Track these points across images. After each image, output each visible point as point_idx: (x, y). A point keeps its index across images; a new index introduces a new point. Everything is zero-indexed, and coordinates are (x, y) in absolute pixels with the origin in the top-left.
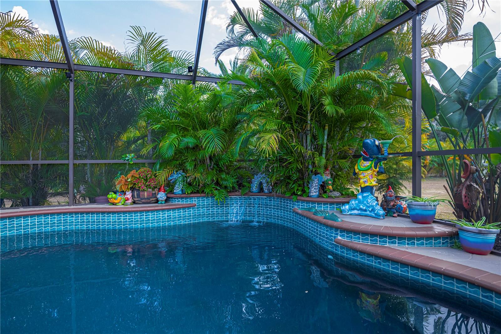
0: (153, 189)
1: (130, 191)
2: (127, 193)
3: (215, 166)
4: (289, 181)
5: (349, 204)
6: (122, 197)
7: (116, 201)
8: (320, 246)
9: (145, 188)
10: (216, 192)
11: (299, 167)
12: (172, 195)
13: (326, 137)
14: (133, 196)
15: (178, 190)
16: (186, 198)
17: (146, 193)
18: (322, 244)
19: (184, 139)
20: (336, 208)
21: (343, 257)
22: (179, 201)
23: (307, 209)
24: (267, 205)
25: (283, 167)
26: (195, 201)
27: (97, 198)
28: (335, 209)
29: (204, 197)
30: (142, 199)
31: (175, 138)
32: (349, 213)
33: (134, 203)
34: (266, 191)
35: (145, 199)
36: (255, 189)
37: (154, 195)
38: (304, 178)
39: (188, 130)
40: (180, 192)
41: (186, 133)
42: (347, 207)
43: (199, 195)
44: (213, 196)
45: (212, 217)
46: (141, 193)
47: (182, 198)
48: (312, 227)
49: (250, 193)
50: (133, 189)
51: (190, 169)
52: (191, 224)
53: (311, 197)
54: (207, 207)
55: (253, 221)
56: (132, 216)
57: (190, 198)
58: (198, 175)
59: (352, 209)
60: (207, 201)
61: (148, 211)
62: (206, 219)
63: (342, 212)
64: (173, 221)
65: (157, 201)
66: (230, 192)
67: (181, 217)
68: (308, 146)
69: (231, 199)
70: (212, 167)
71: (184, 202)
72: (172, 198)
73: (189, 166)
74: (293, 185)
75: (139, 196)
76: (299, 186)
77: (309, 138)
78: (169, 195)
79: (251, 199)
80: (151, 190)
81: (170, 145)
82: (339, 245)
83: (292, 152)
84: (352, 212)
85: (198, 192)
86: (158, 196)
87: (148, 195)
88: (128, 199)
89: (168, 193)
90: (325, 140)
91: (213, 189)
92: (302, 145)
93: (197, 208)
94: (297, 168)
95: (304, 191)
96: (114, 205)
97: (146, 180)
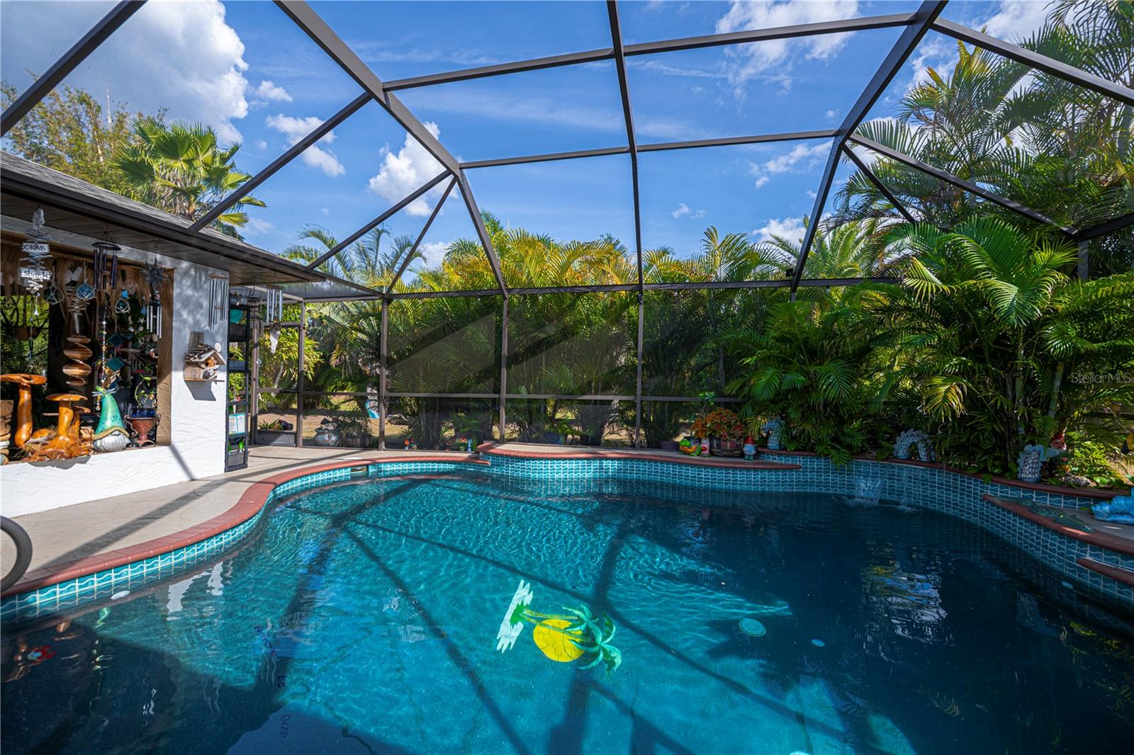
0: (738, 440)
1: (708, 440)
2: (703, 441)
3: (833, 414)
4: (975, 449)
5: (1110, 504)
6: (697, 445)
7: (690, 450)
8: (1045, 566)
9: (728, 437)
10: (833, 452)
11: (998, 430)
12: (765, 450)
13: (1057, 383)
14: (711, 446)
15: (773, 443)
16: (788, 455)
17: (728, 444)
18: (1050, 561)
19: (787, 375)
20: (1079, 505)
21: (1098, 591)
22: (775, 459)
23: (1014, 500)
24: (927, 481)
25: (965, 428)
26: (799, 461)
27: (663, 443)
28: (1077, 507)
29: (813, 456)
30: (723, 451)
31: (773, 374)
32: (1110, 519)
33: (712, 454)
34: (924, 459)
35: (726, 451)
36: (902, 452)
37: (740, 448)
38: (1007, 446)
39: (790, 363)
40: (777, 447)
41: (787, 366)
42: (1107, 508)
43: (806, 453)
44: (826, 456)
45: (825, 487)
46: (723, 443)
47: (780, 455)
48: (1026, 532)
49: (892, 457)
50: (711, 437)
51: (796, 416)
52: (793, 492)
53: (1021, 480)
54: (817, 472)
55: (898, 504)
56: (715, 472)
57: (792, 456)
58: (808, 427)
59: (1117, 513)
60: (817, 464)
61: (736, 468)
62: (816, 490)
63: (1093, 514)
64: (769, 486)
65: (742, 455)
66: (858, 453)
67: (779, 481)
68: (1017, 396)
69: (858, 464)
70: (826, 415)
71: (783, 461)
72: (764, 453)
73: (794, 415)
74: (982, 456)
75: (719, 446)
76: (996, 458)
77: (1019, 384)
78: (760, 449)
79: (893, 468)
80: (735, 440)
81: (768, 383)
82: (1089, 571)
83: (984, 406)
84: (1118, 518)
85: (805, 450)
86: (744, 449)
87: (731, 447)
88: (705, 449)
89: (759, 446)
90: (1055, 388)
91: (829, 447)
92: (1005, 395)
93: (803, 472)
94: (994, 429)
95: (1006, 469)
96: (685, 454)
97: (730, 426)
